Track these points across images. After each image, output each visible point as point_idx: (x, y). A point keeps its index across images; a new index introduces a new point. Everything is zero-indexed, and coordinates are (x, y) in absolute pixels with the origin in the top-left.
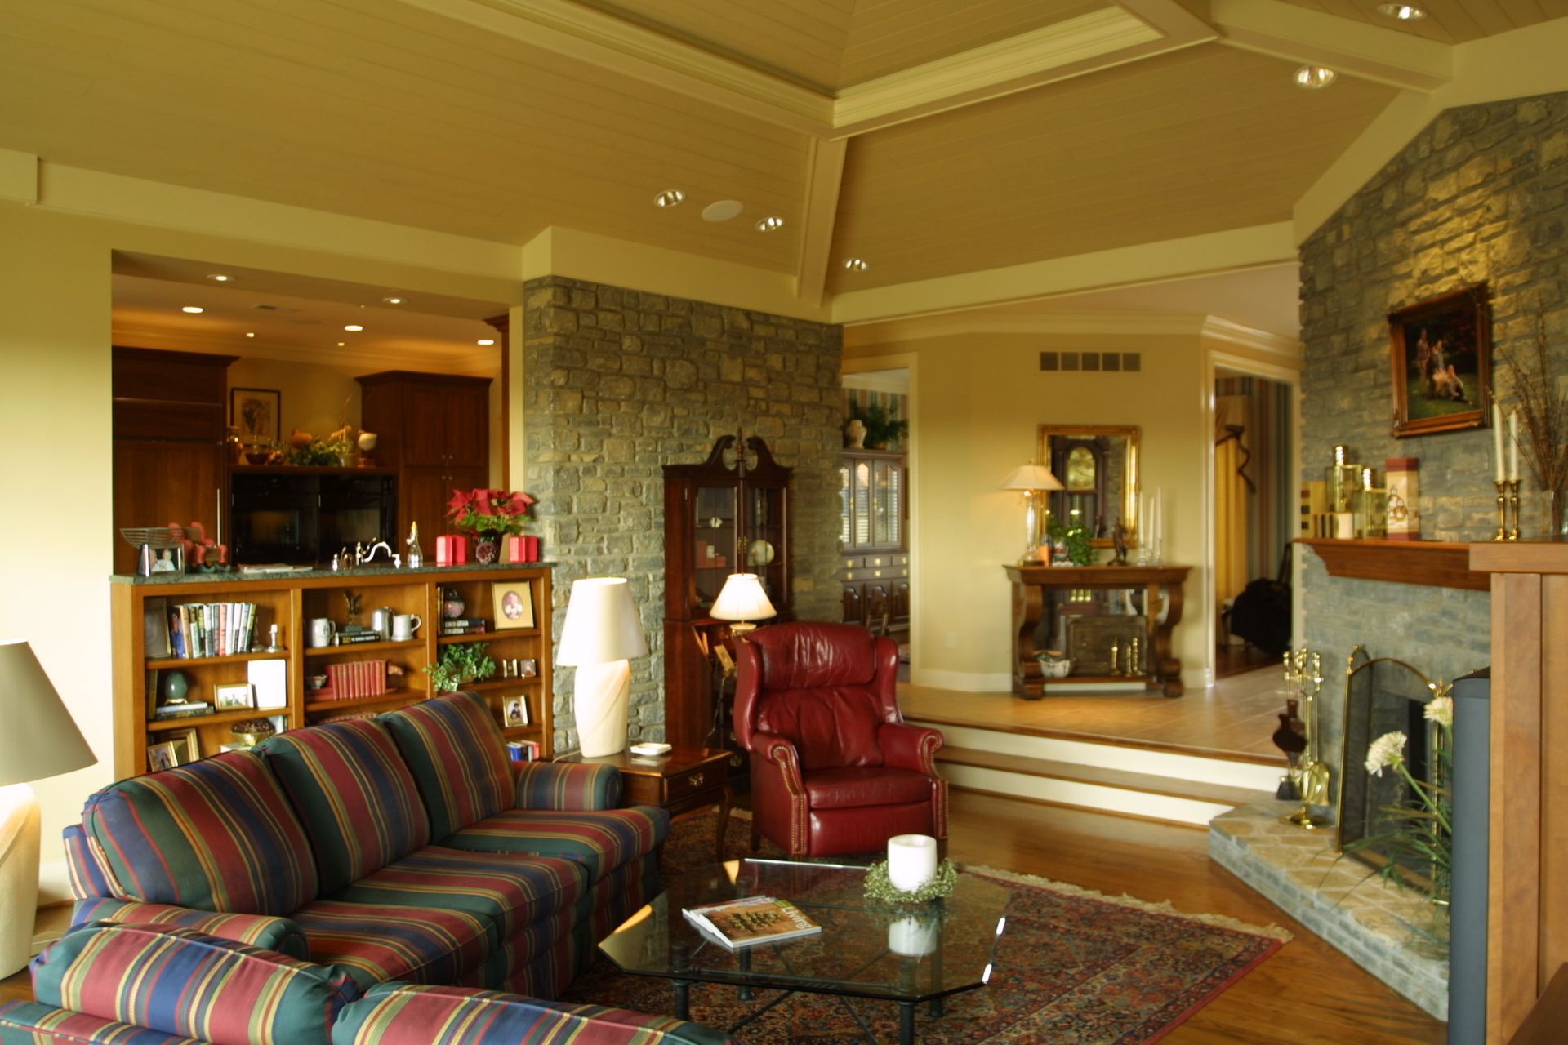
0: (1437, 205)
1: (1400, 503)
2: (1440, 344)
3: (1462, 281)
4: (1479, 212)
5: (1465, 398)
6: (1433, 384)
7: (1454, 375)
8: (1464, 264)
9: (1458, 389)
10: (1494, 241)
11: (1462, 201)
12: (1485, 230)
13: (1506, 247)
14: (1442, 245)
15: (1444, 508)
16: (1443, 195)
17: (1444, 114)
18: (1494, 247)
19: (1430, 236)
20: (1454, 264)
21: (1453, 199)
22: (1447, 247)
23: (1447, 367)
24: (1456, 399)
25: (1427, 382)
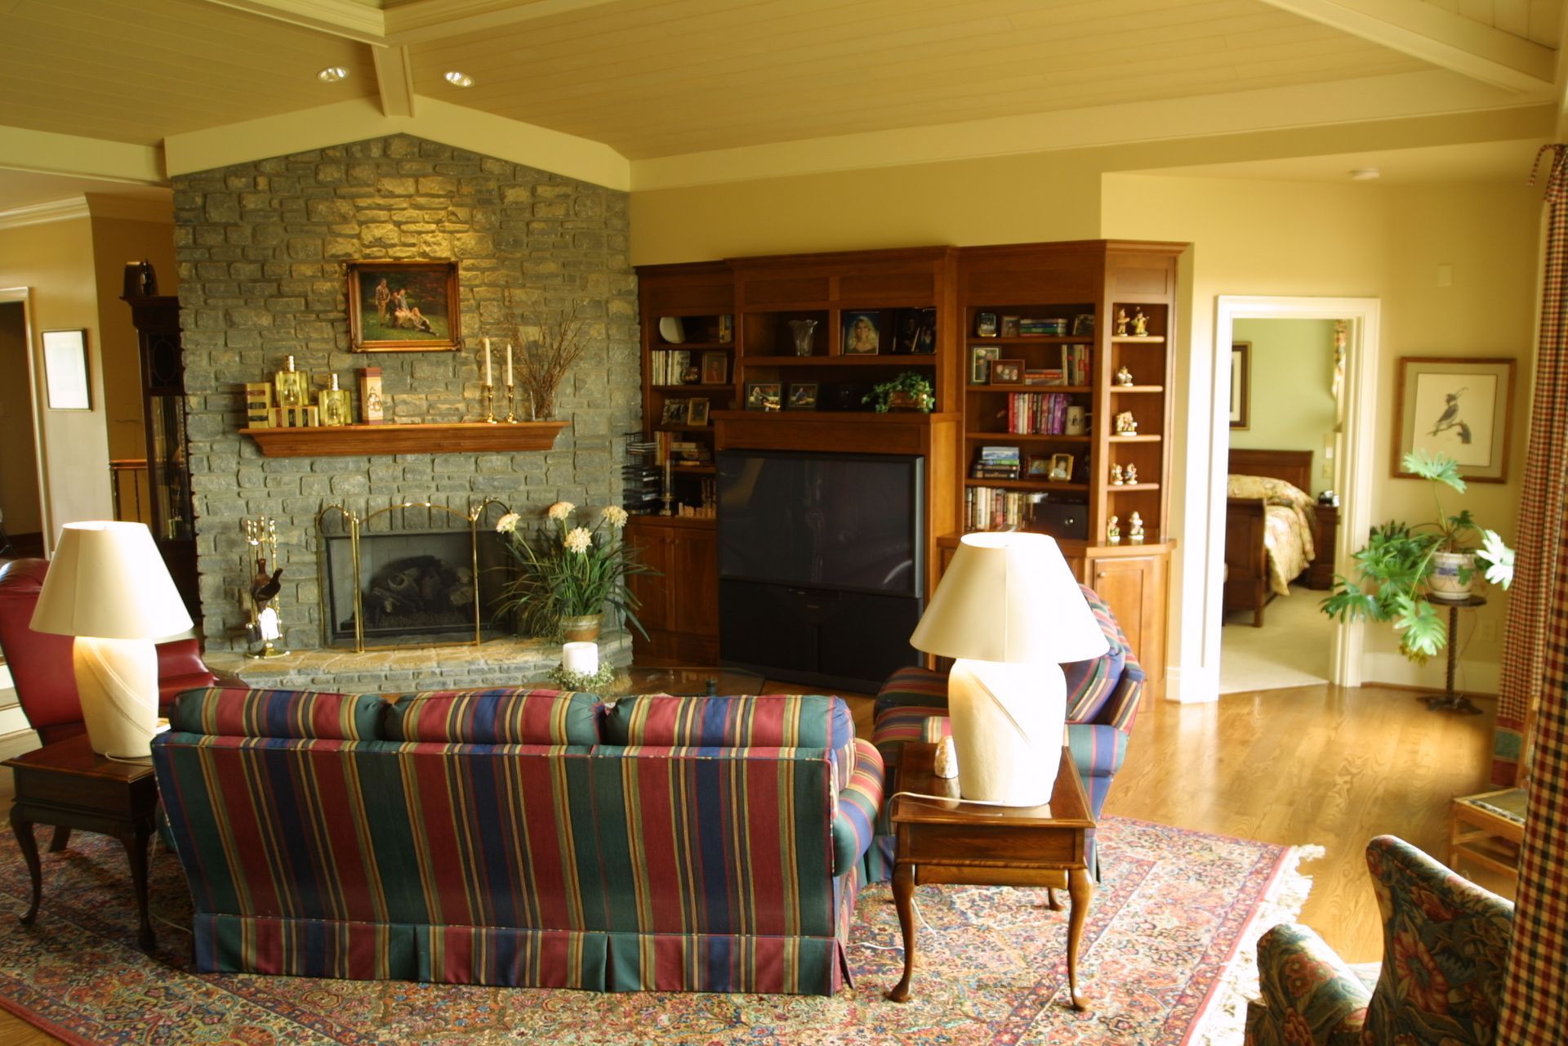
0: (392, 195)
2: (403, 292)
3: (424, 254)
4: (443, 213)
5: (432, 330)
6: (396, 319)
7: (420, 315)
8: (427, 243)
9: (424, 323)
10: (458, 235)
11: (422, 200)
12: (448, 226)
13: (473, 242)
14: (398, 224)
15: (405, 402)
16: (399, 191)
17: (402, 136)
18: (458, 239)
19: (383, 214)
20: (413, 241)
21: (410, 196)
22: (404, 227)
23: (411, 309)
24: (421, 331)
25: (388, 316)
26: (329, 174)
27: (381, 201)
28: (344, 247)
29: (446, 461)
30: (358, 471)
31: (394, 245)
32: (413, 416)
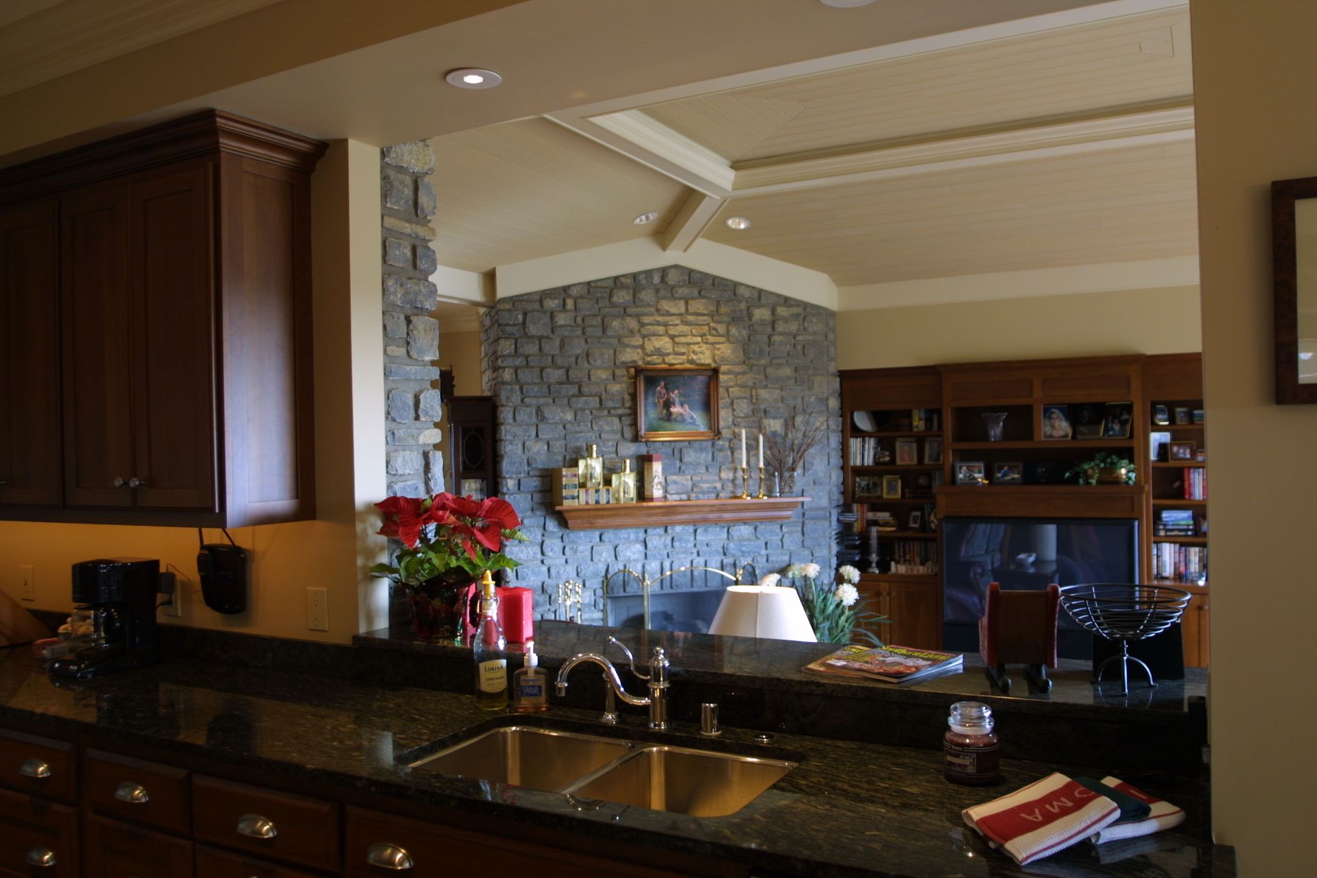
0: (669, 314)
1: (659, 480)
2: (676, 392)
3: (691, 362)
4: (706, 328)
5: (697, 423)
6: (671, 414)
7: (688, 410)
8: (694, 352)
9: (692, 418)
10: (718, 346)
11: (691, 318)
12: (711, 339)
13: (729, 351)
14: (672, 337)
15: (675, 482)
16: (674, 311)
17: (676, 267)
18: (718, 349)
19: (661, 329)
20: (684, 350)
21: (680, 315)
22: (677, 340)
23: (682, 405)
24: (690, 423)
25: (665, 411)
26: (622, 297)
27: (660, 319)
28: (631, 356)
29: (706, 530)
30: (637, 541)
31: (668, 354)
32: (680, 494)
